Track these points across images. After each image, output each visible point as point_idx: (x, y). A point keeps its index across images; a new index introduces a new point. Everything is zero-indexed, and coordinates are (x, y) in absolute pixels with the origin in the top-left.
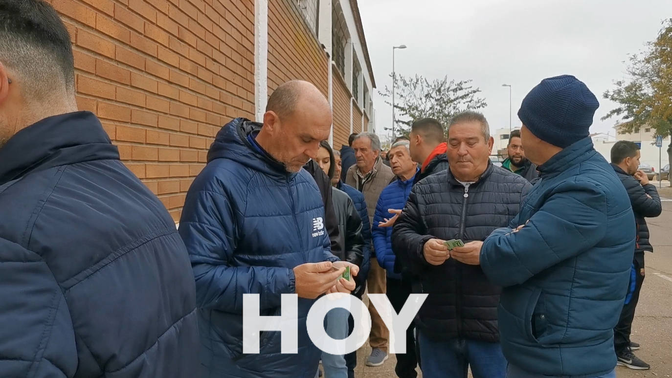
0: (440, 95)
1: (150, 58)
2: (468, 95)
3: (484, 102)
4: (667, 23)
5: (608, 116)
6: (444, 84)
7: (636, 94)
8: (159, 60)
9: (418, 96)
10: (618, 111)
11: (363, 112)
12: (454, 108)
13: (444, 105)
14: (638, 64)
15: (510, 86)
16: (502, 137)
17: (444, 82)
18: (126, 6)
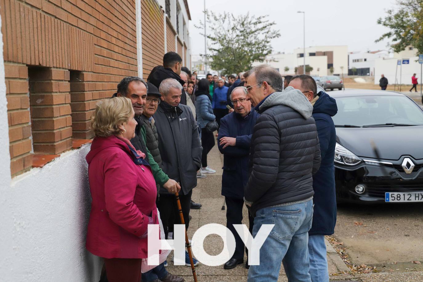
0: (243, 27)
2: (266, 27)
3: (279, 33)
5: (381, 39)
6: (247, 19)
7: (402, 21)
9: (226, 29)
10: (389, 35)
11: (183, 43)
12: (255, 38)
13: (246, 35)
15: (304, 12)
16: (299, 56)
17: (246, 17)
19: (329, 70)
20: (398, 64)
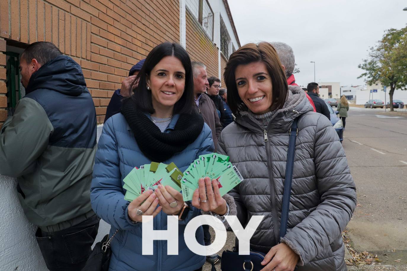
1: (134, 52)
3: (299, 70)
4: (387, 31)
5: (361, 77)
7: (373, 66)
8: (138, 52)
10: (365, 74)
14: (374, 52)
15: (314, 62)
18: (125, 32)
19: (329, 96)
20: (371, 92)
